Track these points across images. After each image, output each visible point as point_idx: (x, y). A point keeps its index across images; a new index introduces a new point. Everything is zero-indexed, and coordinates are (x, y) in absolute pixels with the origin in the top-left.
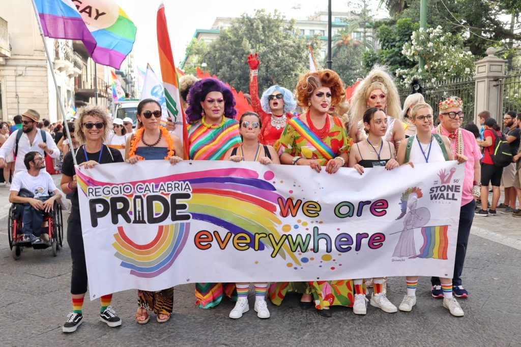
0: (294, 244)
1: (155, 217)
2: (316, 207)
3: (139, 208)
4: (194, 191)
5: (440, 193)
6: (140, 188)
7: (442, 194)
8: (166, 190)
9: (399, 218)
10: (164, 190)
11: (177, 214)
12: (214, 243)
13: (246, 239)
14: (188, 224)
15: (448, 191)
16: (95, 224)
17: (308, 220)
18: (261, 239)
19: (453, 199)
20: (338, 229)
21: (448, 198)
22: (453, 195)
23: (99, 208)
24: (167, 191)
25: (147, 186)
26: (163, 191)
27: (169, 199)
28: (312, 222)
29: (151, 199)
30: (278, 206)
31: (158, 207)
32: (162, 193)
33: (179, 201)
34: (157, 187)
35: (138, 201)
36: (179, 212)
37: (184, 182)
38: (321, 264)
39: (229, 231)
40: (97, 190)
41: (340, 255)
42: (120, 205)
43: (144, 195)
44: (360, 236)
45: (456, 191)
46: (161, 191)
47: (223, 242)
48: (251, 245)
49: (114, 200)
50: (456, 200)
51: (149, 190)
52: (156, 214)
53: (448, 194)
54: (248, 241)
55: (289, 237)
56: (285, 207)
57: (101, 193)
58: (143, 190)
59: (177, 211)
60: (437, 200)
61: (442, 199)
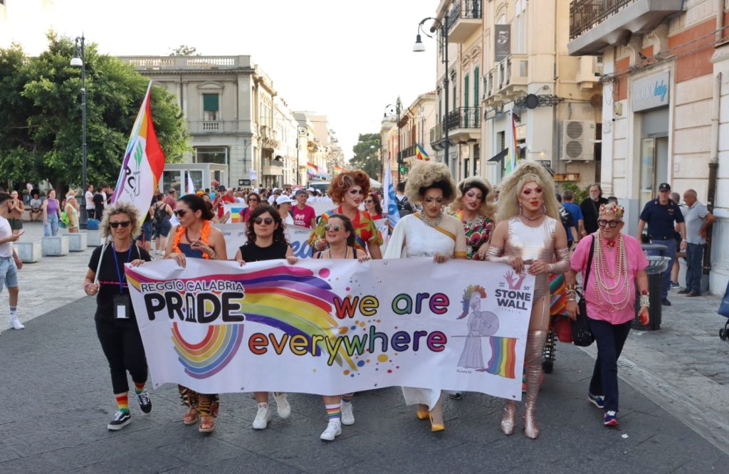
0: (351, 346)
1: (205, 316)
2: (373, 303)
3: (191, 306)
4: (247, 291)
5: (510, 299)
6: (191, 286)
7: (512, 301)
8: (217, 287)
9: (461, 318)
10: (215, 287)
11: (230, 314)
12: (270, 347)
13: (303, 342)
14: (242, 326)
15: (518, 298)
16: (152, 317)
17: (366, 319)
18: (319, 343)
19: (523, 308)
20: (396, 328)
21: (518, 307)
22: (524, 304)
23: (155, 303)
24: (219, 290)
25: (198, 283)
26: (214, 289)
27: (220, 298)
28: (369, 321)
29: (202, 297)
30: (333, 307)
31: (209, 306)
32: (213, 291)
33: (231, 301)
34: (208, 284)
35: (190, 298)
36: (231, 313)
37: (236, 282)
38: (377, 367)
39: (284, 333)
40: (151, 286)
41: (396, 354)
42: (174, 301)
43: (195, 294)
44: (418, 335)
45: (526, 300)
46: (212, 289)
47: (279, 346)
48: (309, 349)
49: (169, 295)
50: (526, 309)
51: (200, 288)
52: (207, 313)
53: (518, 302)
54: (306, 344)
55: (346, 339)
56: (341, 308)
57: (155, 288)
58: (194, 288)
59: (230, 311)
60: (507, 307)
61: (511, 307)
